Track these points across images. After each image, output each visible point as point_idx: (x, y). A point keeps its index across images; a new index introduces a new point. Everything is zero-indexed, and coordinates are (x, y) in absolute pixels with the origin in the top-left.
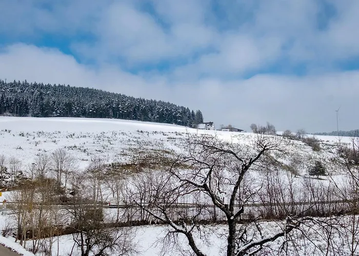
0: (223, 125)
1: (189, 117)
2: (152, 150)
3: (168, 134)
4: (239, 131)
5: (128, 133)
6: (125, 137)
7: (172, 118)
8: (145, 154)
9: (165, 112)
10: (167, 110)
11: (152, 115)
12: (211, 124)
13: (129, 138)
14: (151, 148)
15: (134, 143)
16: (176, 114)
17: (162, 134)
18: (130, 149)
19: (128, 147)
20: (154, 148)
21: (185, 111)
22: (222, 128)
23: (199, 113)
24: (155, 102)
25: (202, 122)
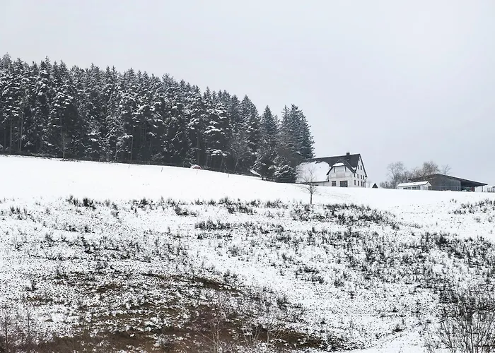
0: (399, 165)
1: (254, 136)
2: (150, 275)
3: (195, 208)
4: (468, 185)
5: (36, 211)
6: (26, 225)
7: (185, 143)
8: (127, 297)
9: (157, 118)
10: (162, 109)
11: (104, 132)
12: (351, 161)
13: (46, 231)
14: (144, 267)
15: (70, 252)
16: (202, 125)
17: (171, 210)
18: (60, 277)
19: (51, 266)
20: (157, 266)
21: (237, 111)
22: (398, 180)
23: (296, 121)
24: (110, 76)
25: (307, 155)
